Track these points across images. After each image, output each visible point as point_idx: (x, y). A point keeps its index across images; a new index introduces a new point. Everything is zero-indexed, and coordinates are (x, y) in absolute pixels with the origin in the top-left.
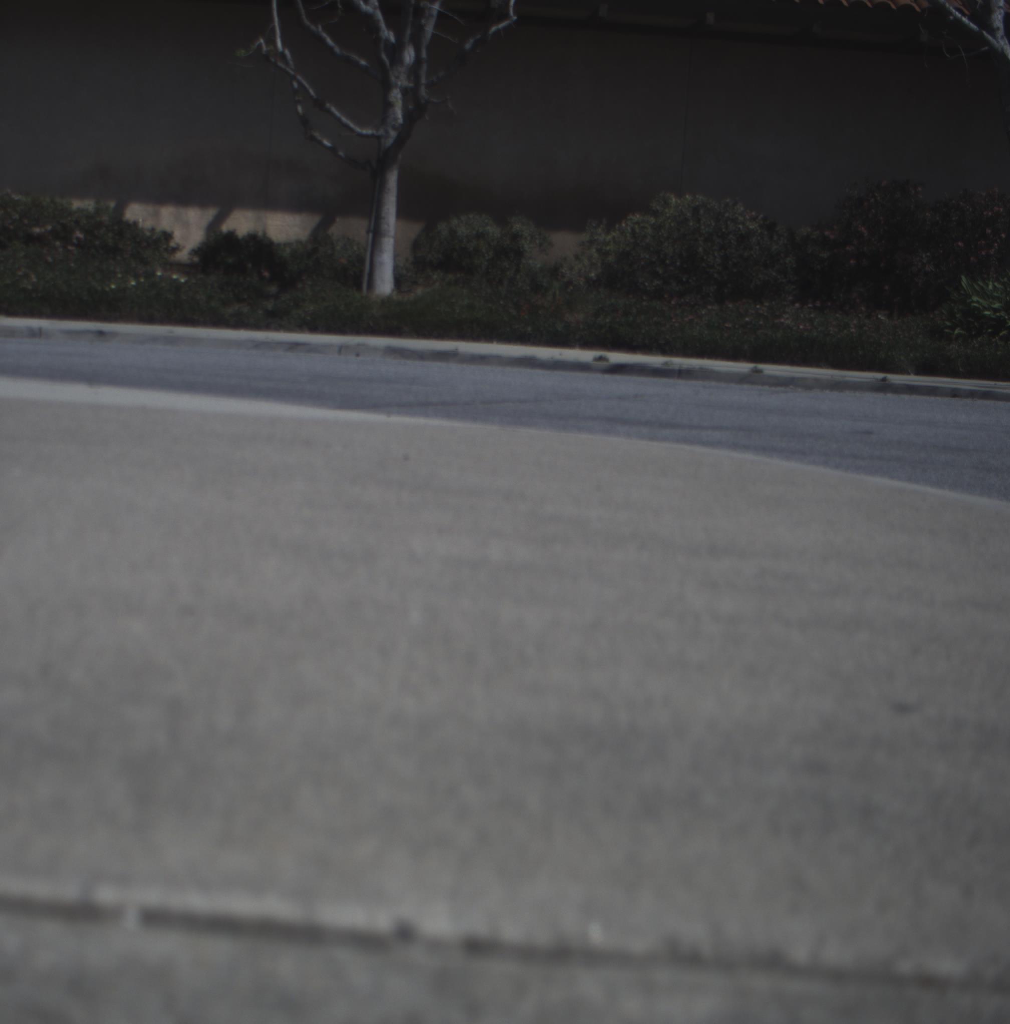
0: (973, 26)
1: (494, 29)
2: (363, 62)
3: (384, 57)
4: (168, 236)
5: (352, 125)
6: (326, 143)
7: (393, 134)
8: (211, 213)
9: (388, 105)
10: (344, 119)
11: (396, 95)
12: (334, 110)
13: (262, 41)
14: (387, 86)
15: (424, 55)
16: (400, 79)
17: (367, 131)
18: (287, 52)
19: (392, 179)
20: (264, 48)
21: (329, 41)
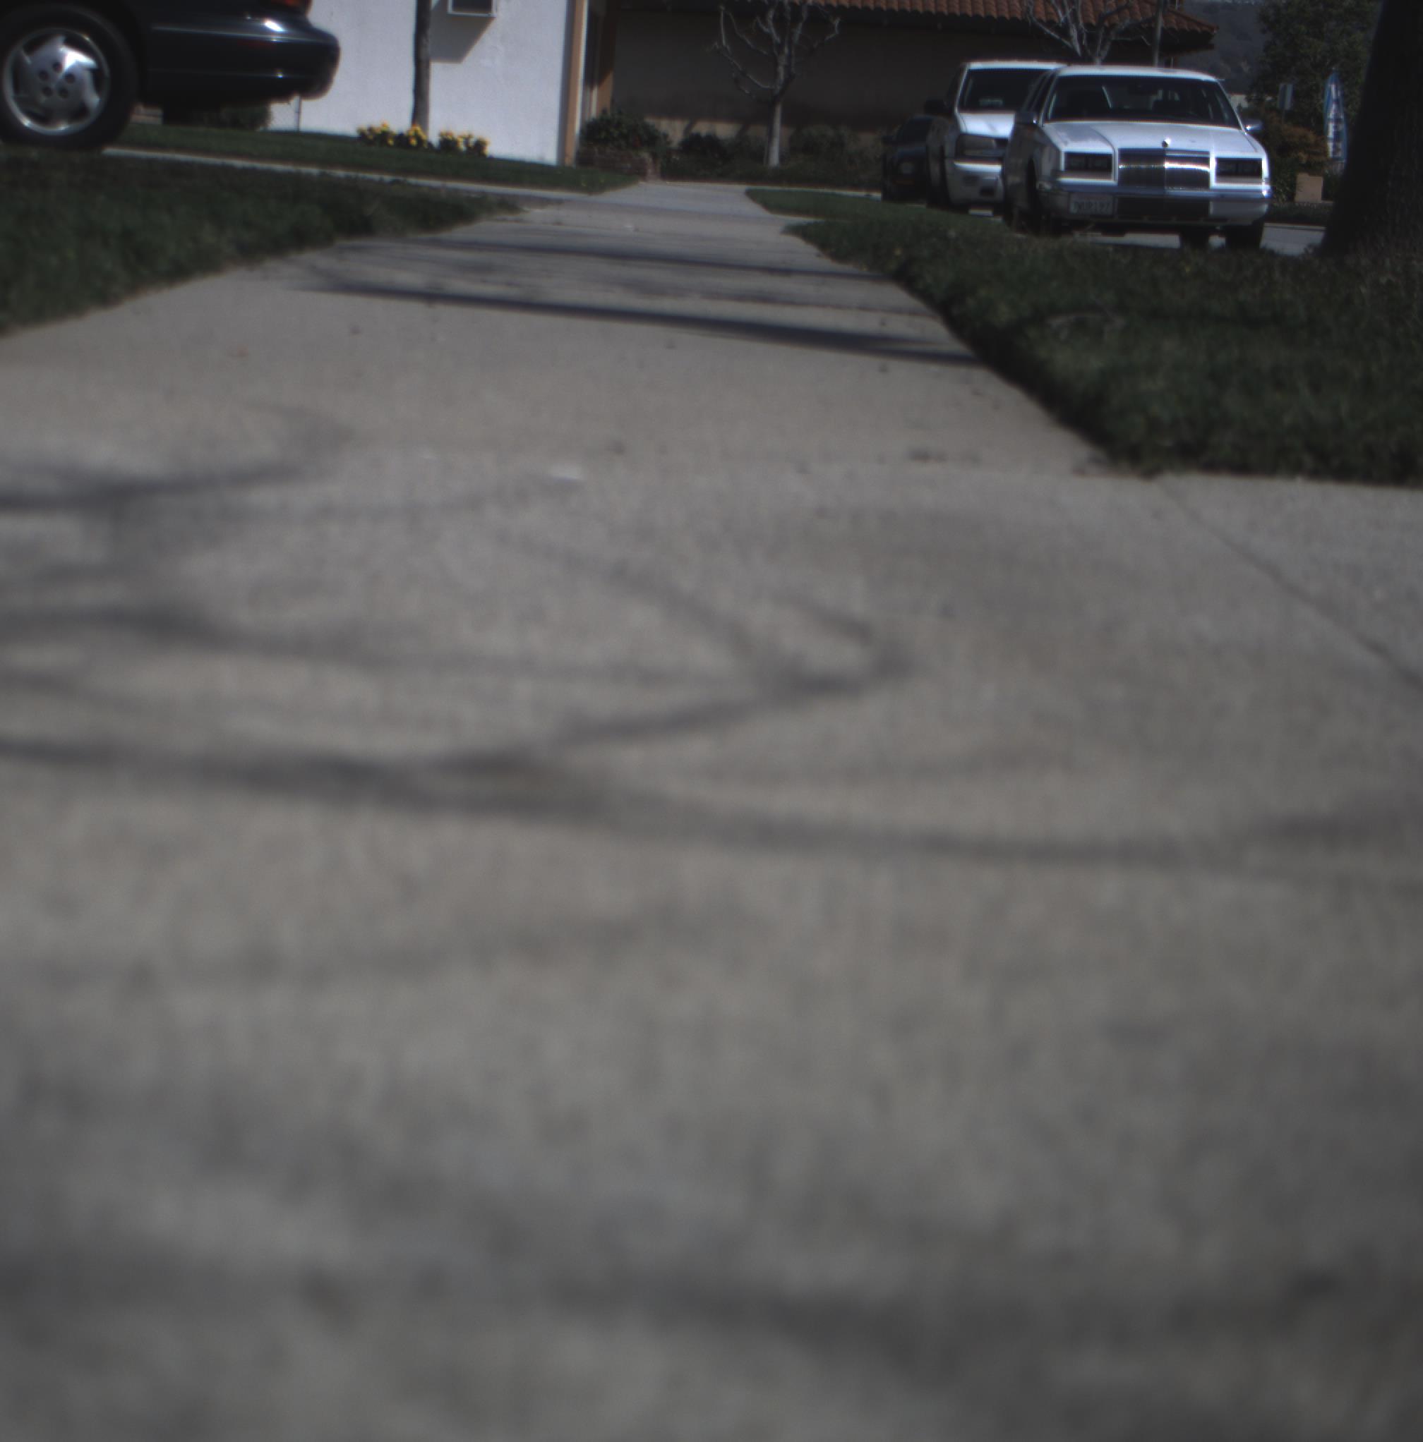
0: (1057, 37)
1: (827, 38)
2: (765, 53)
3: (775, 52)
4: (666, 136)
5: (759, 83)
6: (747, 92)
7: (779, 88)
8: (686, 123)
9: (776, 74)
10: (756, 81)
11: (781, 70)
12: (750, 77)
13: (716, 44)
14: (776, 64)
15: (793, 52)
16: (783, 61)
17: (768, 87)
18: (728, 47)
19: (779, 110)
20: (718, 47)
21: (749, 43)
